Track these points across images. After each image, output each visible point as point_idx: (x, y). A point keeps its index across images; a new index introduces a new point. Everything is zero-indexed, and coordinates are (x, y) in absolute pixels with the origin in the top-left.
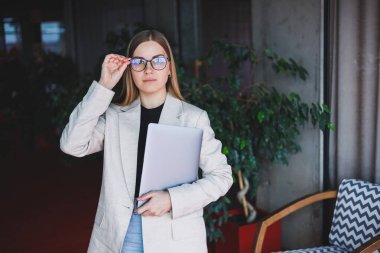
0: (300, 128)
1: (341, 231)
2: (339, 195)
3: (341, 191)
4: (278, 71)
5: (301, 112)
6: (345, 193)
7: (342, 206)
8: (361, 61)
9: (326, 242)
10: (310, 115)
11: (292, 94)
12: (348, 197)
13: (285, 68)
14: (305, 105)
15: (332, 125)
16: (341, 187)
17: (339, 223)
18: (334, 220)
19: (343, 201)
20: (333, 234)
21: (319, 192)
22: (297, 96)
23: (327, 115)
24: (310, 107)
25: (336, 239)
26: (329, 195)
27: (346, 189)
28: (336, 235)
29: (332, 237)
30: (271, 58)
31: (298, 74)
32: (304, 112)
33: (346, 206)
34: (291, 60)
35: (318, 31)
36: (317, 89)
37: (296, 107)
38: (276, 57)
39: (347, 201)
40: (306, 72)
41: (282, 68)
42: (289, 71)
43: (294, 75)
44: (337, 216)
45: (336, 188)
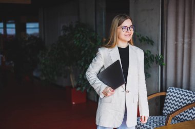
0: (151, 65)
1: (168, 109)
2: (167, 94)
3: (168, 92)
4: (141, 41)
5: (151, 58)
6: (170, 93)
7: (168, 98)
8: (176, 40)
9: (161, 114)
10: (155, 59)
11: (148, 51)
12: (171, 94)
13: (144, 40)
14: (153, 55)
15: (164, 63)
16: (168, 90)
17: (167, 105)
18: (165, 104)
19: (169, 96)
20: (164, 110)
21: (158, 92)
22: (150, 52)
23: (162, 59)
24: (155, 56)
25: (165, 113)
26: (163, 94)
27: (170, 91)
28: (166, 111)
29: (164, 112)
30: (138, 36)
31: (150, 43)
32: (152, 58)
33: (170, 98)
34: (147, 37)
35: (159, 25)
36: (158, 50)
37: (149, 56)
38: (140, 35)
39: (170, 96)
40: (153, 42)
41: (143, 40)
42: (146, 42)
43: (148, 43)
44: (166, 103)
45: (166, 91)
